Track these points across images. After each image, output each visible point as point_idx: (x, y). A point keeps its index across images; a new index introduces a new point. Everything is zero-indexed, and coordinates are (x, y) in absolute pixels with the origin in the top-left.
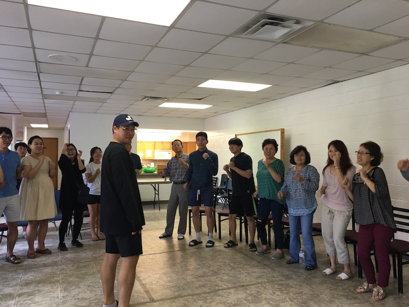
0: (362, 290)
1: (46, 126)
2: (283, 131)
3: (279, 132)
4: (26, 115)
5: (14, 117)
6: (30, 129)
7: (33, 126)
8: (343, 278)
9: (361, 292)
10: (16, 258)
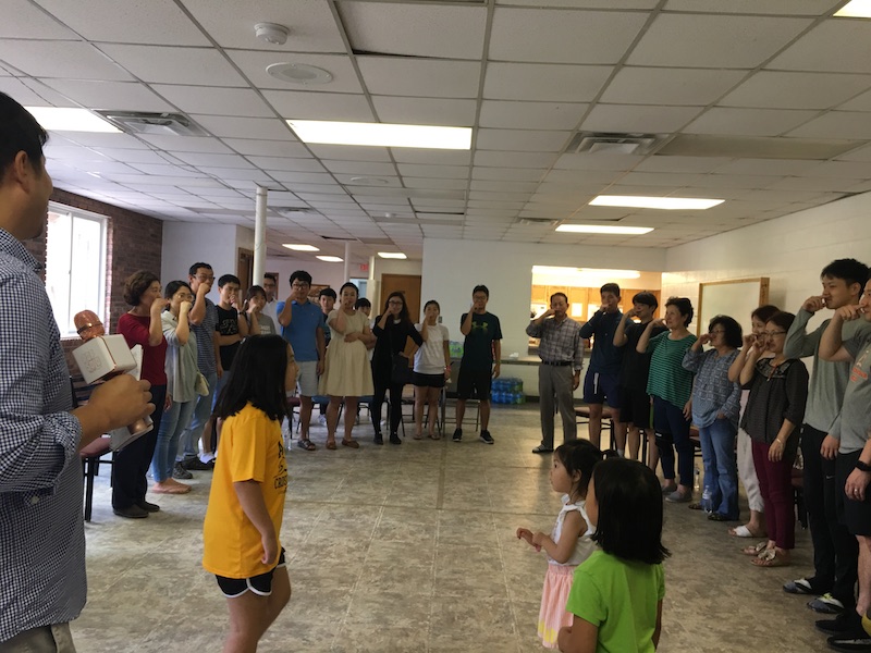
0: (752, 551)
1: (402, 256)
2: (765, 283)
3: (758, 284)
4: (365, 241)
5: (347, 244)
6: (379, 259)
7: (383, 255)
8: (739, 534)
9: (750, 555)
10: (310, 444)
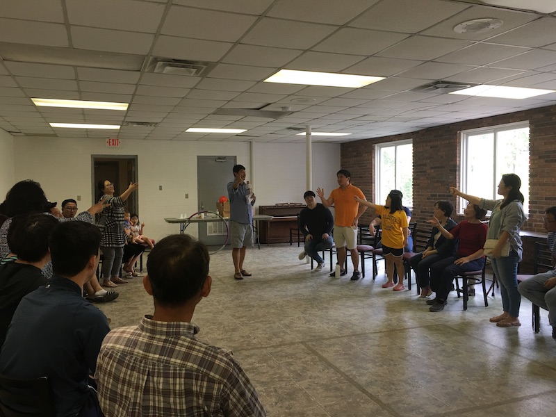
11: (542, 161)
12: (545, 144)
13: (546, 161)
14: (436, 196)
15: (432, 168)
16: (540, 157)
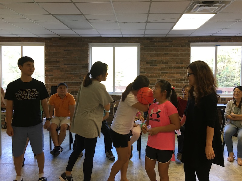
11: (149, 65)
12: (150, 56)
13: (151, 65)
14: (70, 83)
15: (65, 64)
16: (147, 63)
